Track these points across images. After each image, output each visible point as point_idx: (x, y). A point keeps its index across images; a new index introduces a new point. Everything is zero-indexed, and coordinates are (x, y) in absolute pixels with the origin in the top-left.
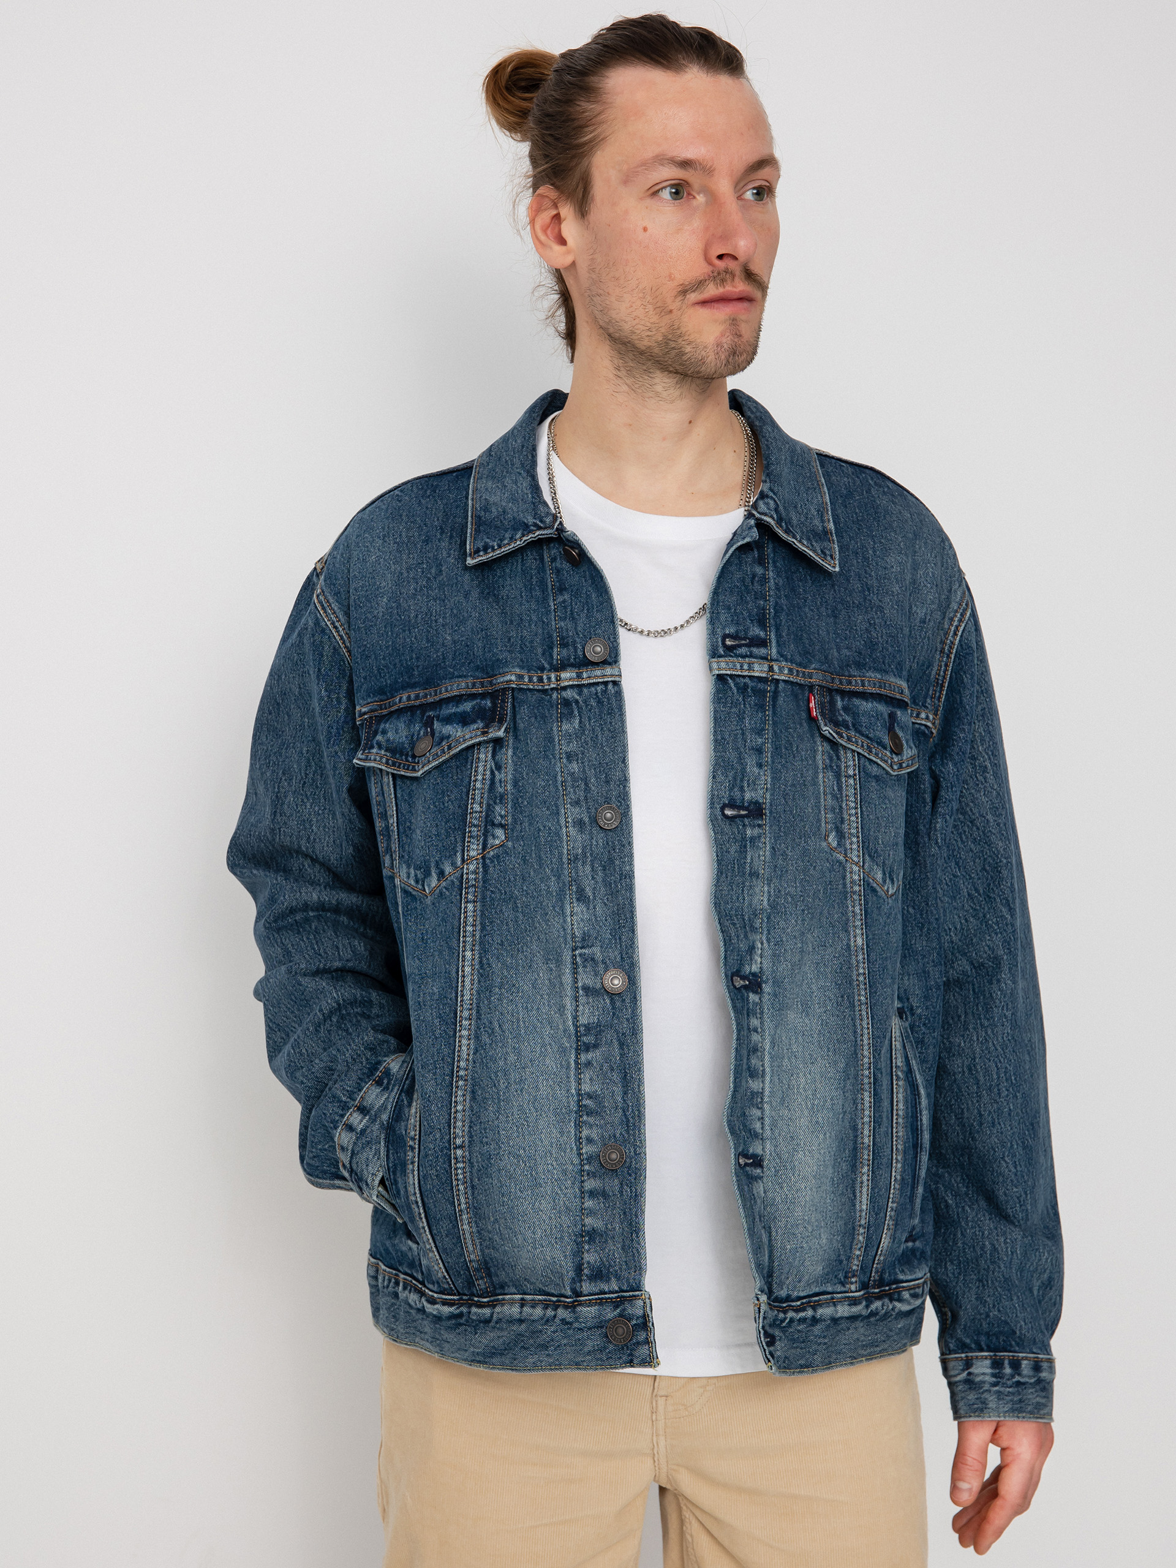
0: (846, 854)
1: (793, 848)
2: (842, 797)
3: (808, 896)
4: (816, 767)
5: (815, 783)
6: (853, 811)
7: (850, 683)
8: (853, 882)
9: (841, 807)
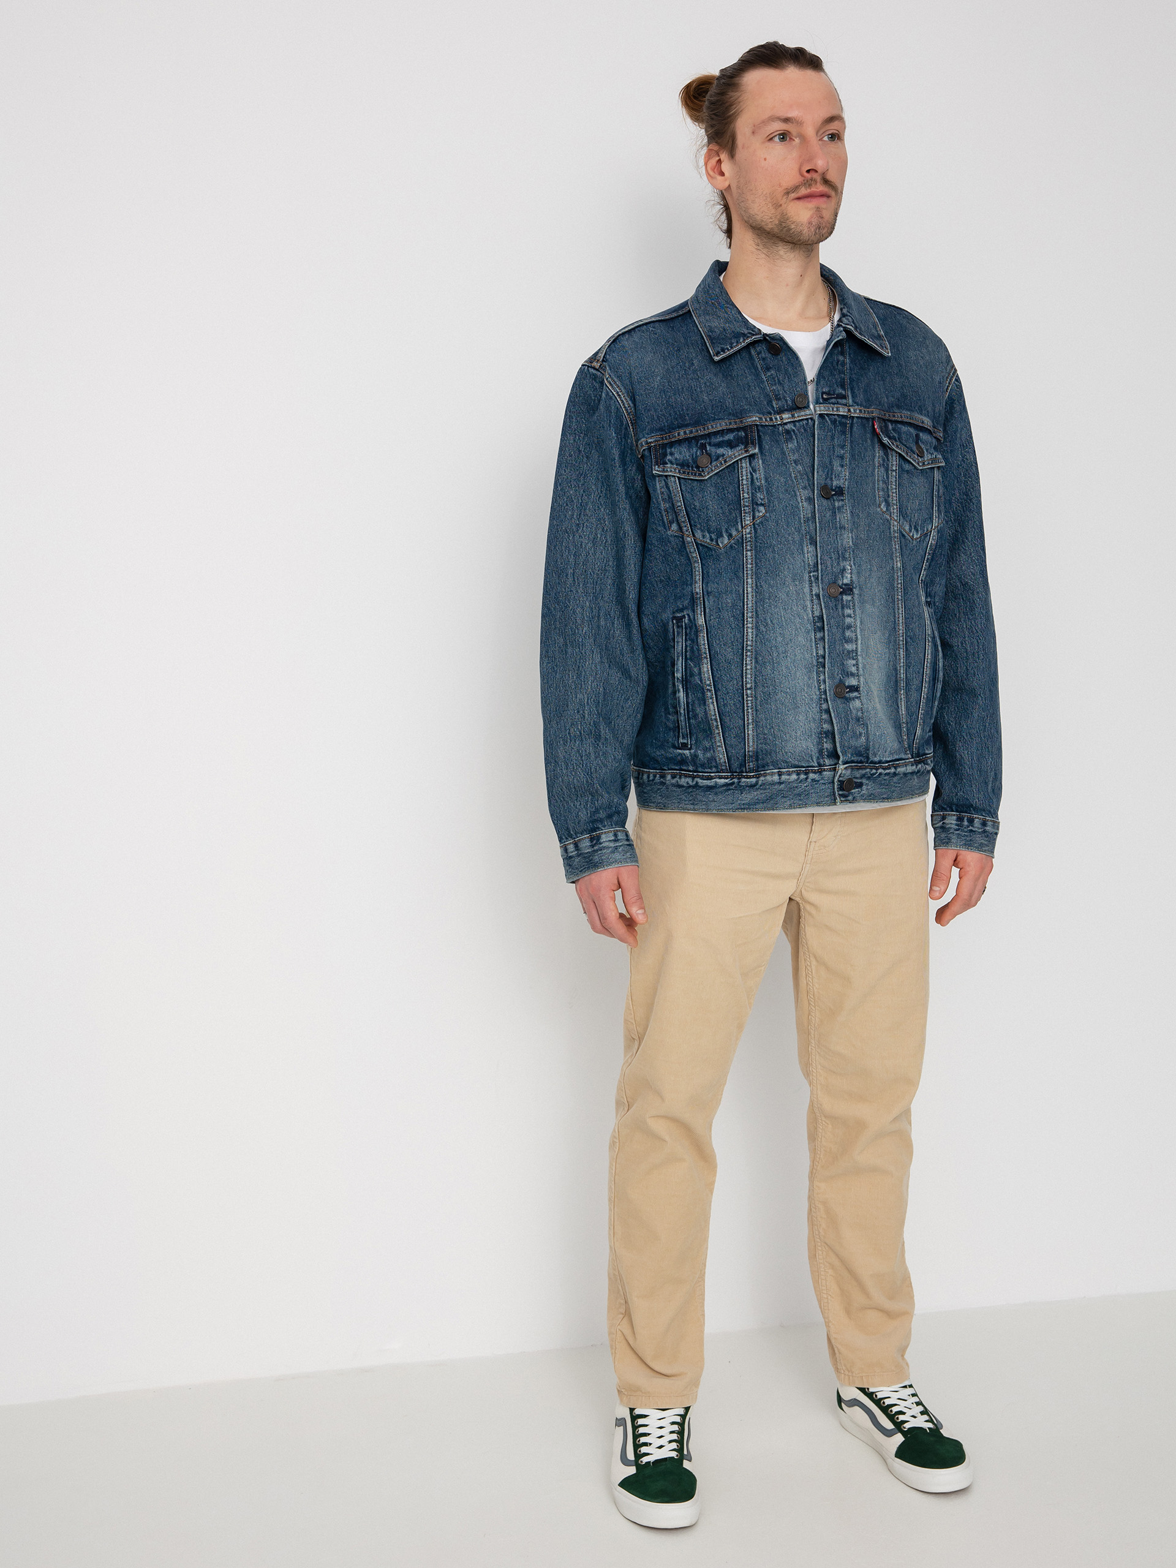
0: (891, 515)
1: (862, 512)
2: (888, 482)
3: (870, 540)
4: (874, 465)
5: (873, 475)
6: (895, 491)
7: (894, 416)
8: (894, 531)
9: (888, 488)
